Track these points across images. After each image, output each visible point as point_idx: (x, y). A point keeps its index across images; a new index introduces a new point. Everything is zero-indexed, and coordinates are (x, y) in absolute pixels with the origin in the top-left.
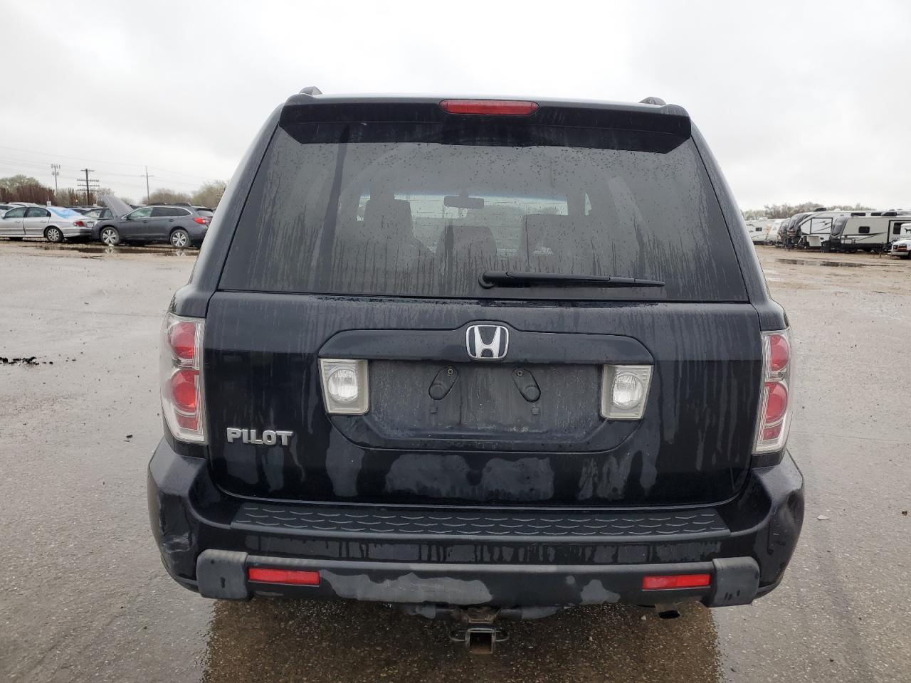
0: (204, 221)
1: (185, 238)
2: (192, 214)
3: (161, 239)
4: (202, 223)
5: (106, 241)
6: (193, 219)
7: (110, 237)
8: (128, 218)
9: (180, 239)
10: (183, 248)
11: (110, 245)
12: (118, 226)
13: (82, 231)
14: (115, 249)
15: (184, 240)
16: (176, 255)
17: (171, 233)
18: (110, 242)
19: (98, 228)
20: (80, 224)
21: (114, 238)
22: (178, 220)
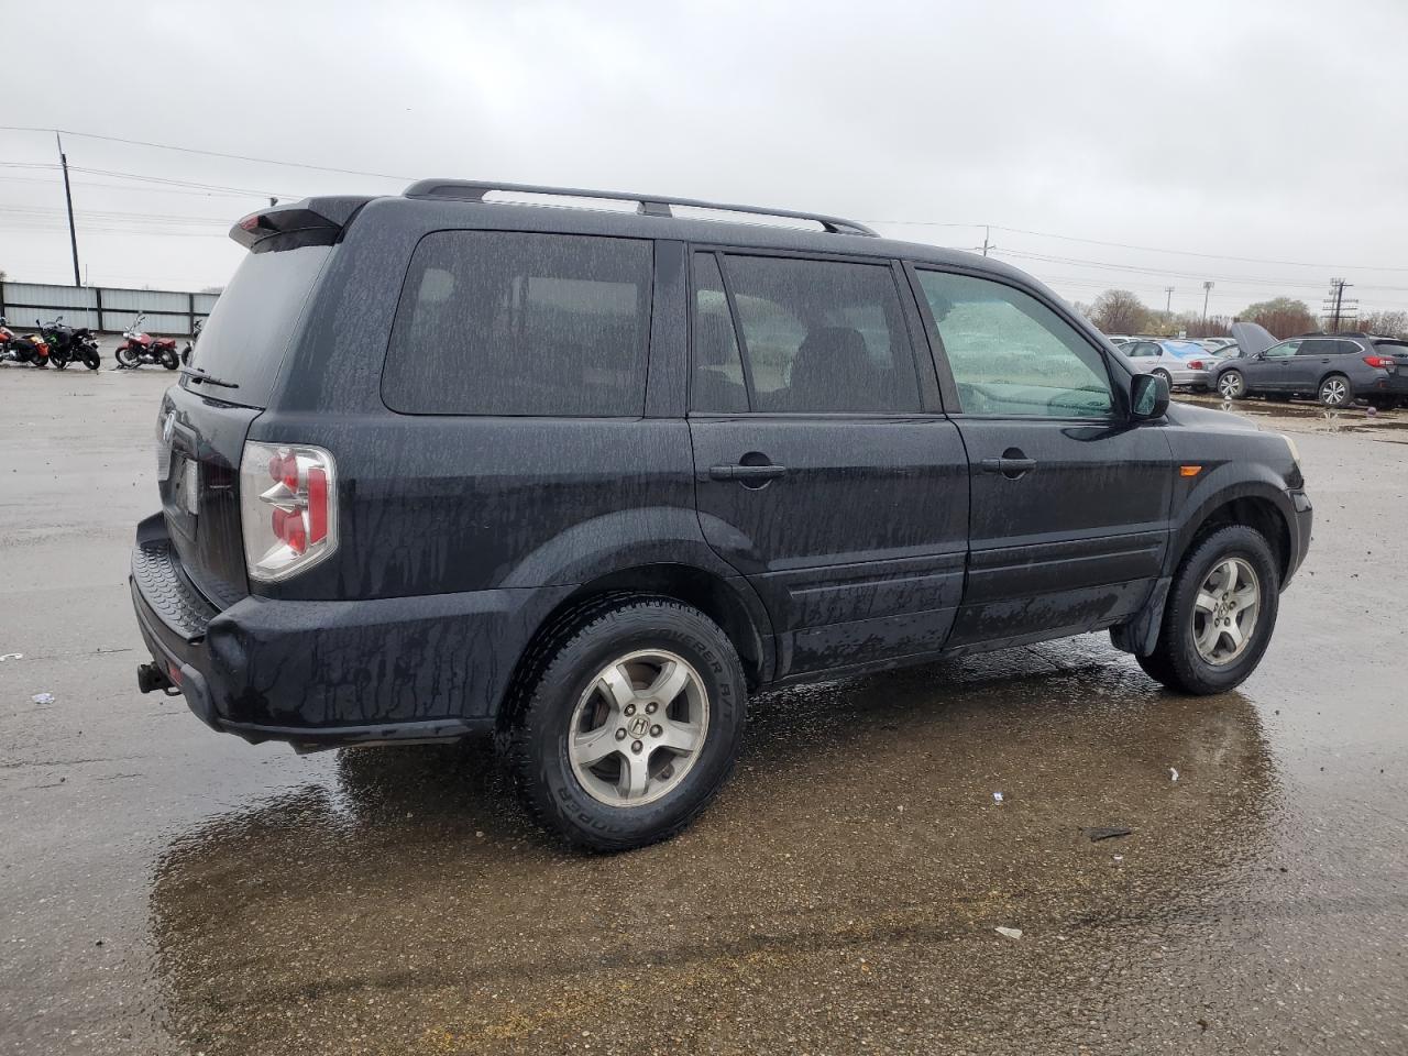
0: (1382, 362)
1: (1343, 389)
2: (1364, 349)
3: (1305, 390)
4: (1380, 366)
5: (1224, 392)
6: (1363, 359)
7: (1231, 386)
8: (1262, 357)
9: (1334, 392)
10: (1339, 407)
11: (1228, 398)
12: (1245, 369)
13: (1199, 377)
14: (1234, 404)
15: (1341, 393)
16: (1324, 417)
17: (1321, 384)
18: (1229, 393)
19: (1217, 372)
20: (1198, 365)
21: (1236, 387)
22: (1337, 361)
